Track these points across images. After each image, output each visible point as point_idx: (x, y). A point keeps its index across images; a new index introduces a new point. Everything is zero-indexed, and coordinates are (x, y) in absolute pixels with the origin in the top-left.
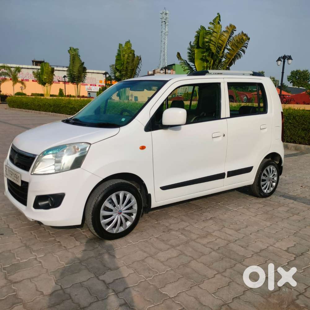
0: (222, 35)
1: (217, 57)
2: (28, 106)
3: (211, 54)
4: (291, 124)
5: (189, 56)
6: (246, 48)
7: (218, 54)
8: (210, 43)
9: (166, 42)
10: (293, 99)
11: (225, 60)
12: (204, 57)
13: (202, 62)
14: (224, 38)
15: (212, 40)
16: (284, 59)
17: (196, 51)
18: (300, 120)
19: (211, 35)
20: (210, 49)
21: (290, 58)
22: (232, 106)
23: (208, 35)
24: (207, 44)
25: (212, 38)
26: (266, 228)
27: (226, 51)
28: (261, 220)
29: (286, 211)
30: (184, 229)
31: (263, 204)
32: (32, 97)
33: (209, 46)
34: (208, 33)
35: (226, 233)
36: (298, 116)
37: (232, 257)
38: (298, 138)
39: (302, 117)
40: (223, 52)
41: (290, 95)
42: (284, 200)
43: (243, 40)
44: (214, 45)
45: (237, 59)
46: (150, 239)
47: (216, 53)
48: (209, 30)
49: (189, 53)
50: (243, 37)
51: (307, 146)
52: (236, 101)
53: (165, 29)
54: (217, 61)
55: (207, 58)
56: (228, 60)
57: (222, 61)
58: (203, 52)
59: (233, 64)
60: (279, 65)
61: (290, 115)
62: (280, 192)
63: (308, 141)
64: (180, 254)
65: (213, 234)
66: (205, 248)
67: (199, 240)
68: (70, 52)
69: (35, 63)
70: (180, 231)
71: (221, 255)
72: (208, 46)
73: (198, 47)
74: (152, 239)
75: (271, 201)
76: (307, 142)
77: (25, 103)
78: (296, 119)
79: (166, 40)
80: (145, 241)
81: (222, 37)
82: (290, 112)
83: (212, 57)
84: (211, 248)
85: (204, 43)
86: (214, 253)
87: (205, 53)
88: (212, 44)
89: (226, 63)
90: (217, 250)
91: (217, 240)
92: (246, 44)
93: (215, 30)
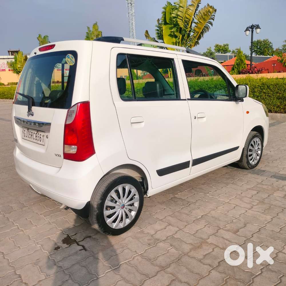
0: (188, 9)
1: (186, 31)
2: (5, 95)
3: (179, 29)
4: (266, 93)
5: (158, 33)
6: (213, 20)
7: (186, 29)
8: (177, 18)
9: (134, 23)
10: (264, 68)
11: (193, 34)
12: (173, 33)
13: (171, 38)
14: (191, 12)
15: (179, 15)
16: (252, 29)
17: (164, 27)
18: (274, 89)
19: (177, 10)
20: (178, 25)
21: (258, 27)
22: (205, 80)
23: (174, 10)
24: (174, 20)
25: (179, 13)
26: (268, 225)
27: (194, 25)
28: (259, 213)
29: (283, 196)
30: (172, 237)
31: (256, 190)
32: (8, 86)
33: (177, 21)
34: (175, 8)
35: (223, 238)
36: (272, 84)
37: (237, 277)
38: (273, 107)
39: (276, 85)
40: (191, 26)
41: (254, 63)
42: (277, 182)
43: (210, 12)
44: (181, 19)
45: (205, 32)
46: (133, 259)
47: (184, 28)
48: (175, 5)
49: (158, 30)
50: (209, 10)
51: (282, 115)
52: (208, 74)
53: (131, 10)
54: (186, 36)
55: (175, 34)
56: (196, 34)
57: (190, 35)
58: (171, 28)
59: (202, 37)
60: (247, 35)
61: (264, 84)
62: (270, 172)
63: (284, 109)
64: (173, 280)
65: (208, 241)
66: (202, 265)
67: (192, 254)
68: (40, 39)
69: (10, 53)
70: (169, 241)
71: (224, 275)
72: (175, 22)
73: (166, 23)
74: (136, 258)
75: (263, 185)
76: (282, 110)
77: (1, 92)
78: (270, 88)
79: (134, 20)
80: (128, 263)
81: (189, 11)
82: (264, 82)
83: (180, 33)
84: (210, 265)
85: (171, 19)
86: (214, 273)
87: (174, 29)
88: (179, 19)
89: (195, 37)
90: (217, 266)
91: (215, 249)
92: (213, 16)
93: (181, 5)
